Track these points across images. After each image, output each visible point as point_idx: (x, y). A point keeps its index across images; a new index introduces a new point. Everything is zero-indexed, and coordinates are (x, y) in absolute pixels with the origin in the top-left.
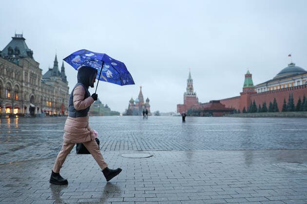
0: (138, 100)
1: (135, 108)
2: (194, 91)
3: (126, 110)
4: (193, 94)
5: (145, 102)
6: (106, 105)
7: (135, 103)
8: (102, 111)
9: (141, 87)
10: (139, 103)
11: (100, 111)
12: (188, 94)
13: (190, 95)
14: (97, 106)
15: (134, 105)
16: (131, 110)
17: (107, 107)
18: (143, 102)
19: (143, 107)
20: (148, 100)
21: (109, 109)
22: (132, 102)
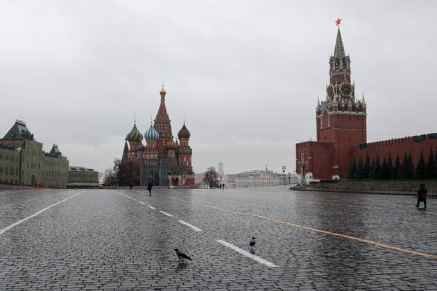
0: (155, 133)
1: (146, 156)
2: (358, 97)
3: (116, 162)
4: (354, 109)
5: (176, 139)
6: (55, 147)
7: (144, 143)
8: (33, 166)
9: (163, 94)
10: (159, 141)
11: (24, 166)
12: (340, 108)
13: (346, 108)
14: (13, 148)
15: (143, 149)
16: (131, 164)
17: (55, 153)
18: (171, 138)
19: (172, 155)
20: (184, 134)
21: (65, 162)
22: (134, 138)
